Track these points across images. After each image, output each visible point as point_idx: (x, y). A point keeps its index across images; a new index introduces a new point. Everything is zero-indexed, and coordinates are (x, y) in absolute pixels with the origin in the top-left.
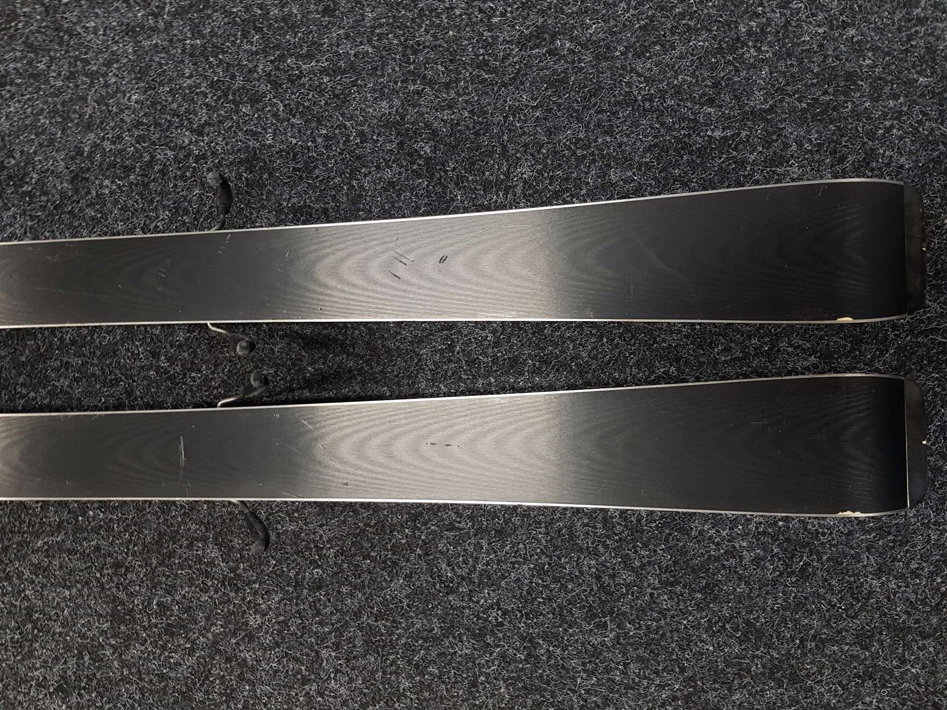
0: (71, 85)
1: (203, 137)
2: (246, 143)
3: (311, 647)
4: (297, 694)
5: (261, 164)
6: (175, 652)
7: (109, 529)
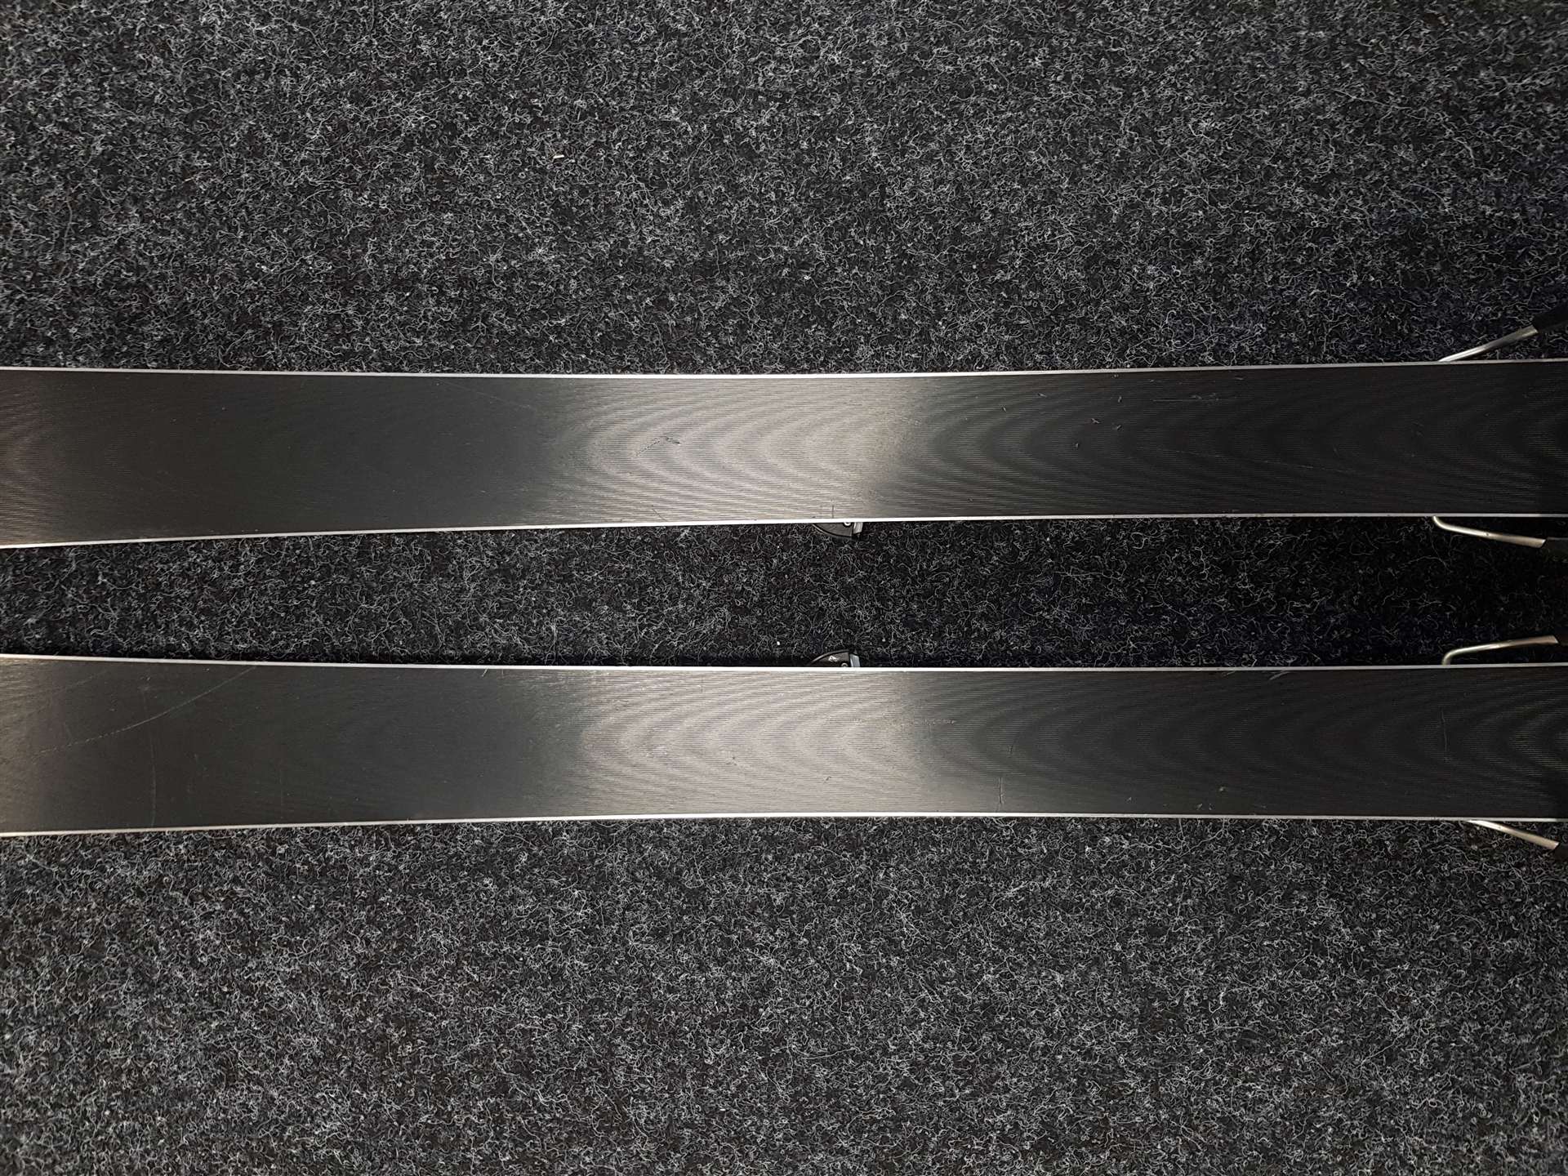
0: (1088, 97)
1: (1328, 197)
2: (1404, 210)
3: (1496, 1071)
4: (1470, 1151)
5: (1429, 247)
6: (1255, 1080)
7: (1139, 869)
